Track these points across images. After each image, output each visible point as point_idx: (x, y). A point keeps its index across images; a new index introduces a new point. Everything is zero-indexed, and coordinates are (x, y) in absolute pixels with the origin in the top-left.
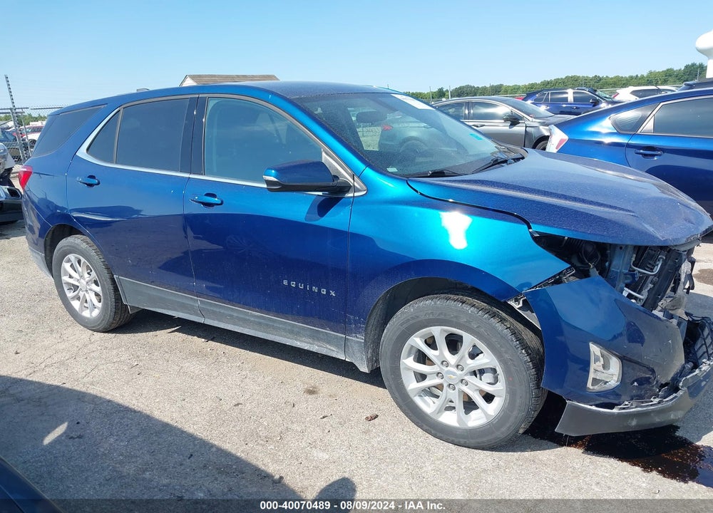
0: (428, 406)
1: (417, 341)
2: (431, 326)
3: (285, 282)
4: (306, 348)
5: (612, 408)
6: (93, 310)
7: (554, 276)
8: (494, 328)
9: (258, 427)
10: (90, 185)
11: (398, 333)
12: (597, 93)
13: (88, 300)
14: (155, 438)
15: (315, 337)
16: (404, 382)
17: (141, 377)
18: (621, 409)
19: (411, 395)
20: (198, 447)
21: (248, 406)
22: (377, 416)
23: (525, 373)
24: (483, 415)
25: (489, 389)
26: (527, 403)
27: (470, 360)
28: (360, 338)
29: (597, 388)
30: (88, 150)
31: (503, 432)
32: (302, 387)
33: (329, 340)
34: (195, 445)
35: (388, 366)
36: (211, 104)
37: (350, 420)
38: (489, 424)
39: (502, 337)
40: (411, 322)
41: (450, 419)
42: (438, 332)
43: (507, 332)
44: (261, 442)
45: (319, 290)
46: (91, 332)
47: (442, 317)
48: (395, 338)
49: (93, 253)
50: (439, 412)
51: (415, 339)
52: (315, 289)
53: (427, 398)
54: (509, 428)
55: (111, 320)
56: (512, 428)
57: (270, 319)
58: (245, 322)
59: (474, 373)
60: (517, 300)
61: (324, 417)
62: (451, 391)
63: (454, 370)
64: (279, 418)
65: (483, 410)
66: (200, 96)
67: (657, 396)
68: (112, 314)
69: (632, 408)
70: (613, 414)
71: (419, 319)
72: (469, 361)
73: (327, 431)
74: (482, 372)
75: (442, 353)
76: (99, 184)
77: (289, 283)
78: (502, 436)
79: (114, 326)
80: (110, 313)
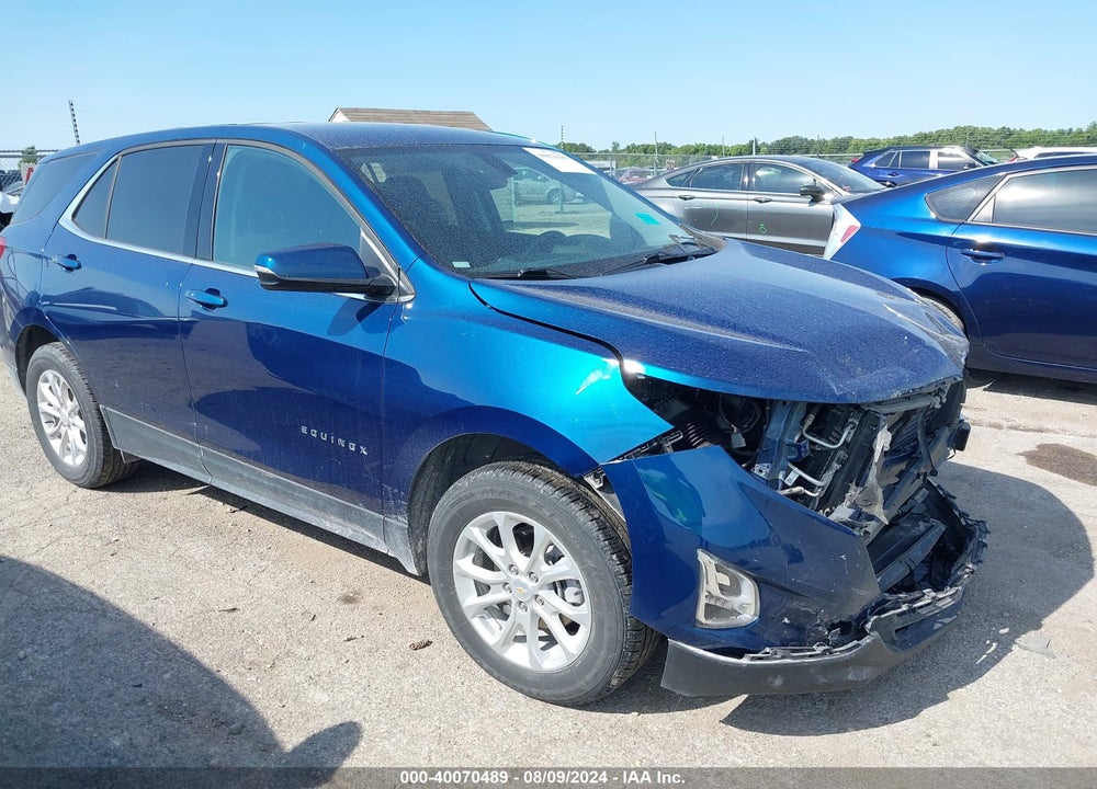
0: (490, 632)
1: (475, 532)
2: (492, 510)
3: (304, 430)
4: (337, 532)
5: (741, 657)
6: (77, 455)
7: (650, 443)
8: (573, 519)
9: (247, 647)
10: (69, 269)
11: (448, 519)
12: (978, 156)
13: (71, 440)
14: (90, 653)
15: (345, 514)
16: (458, 594)
17: (113, 559)
18: (753, 659)
19: (468, 615)
20: (147, 670)
21: (248, 614)
22: (428, 644)
23: (614, 592)
24: (562, 653)
25: (571, 613)
26: (620, 639)
27: (545, 564)
28: (402, 521)
29: (713, 623)
30: (74, 215)
31: (587, 683)
32: (339, 591)
33: (363, 522)
34: (143, 667)
35: (436, 567)
36: (231, 154)
37: (386, 646)
38: (571, 666)
39: (583, 533)
40: (465, 502)
41: (518, 655)
42: (504, 520)
43: (593, 526)
44: (243, 670)
45: (347, 445)
46: (74, 487)
47: (504, 497)
48: (444, 525)
49: (74, 370)
50: (505, 643)
51: (473, 529)
52: (341, 442)
53: (491, 621)
54: (595, 675)
55: (99, 471)
56: (600, 677)
57: (288, 485)
58: (257, 485)
59: (554, 586)
60: (596, 476)
61: (349, 640)
62: (522, 612)
63: (525, 580)
64: (284, 635)
65: (562, 646)
66: (218, 141)
67: (826, 642)
68: (101, 462)
69: (776, 659)
70: (738, 667)
71: (474, 499)
72: (545, 567)
73: (344, 660)
74: (564, 584)
75: (508, 554)
76: (79, 267)
77: (309, 431)
78: (588, 688)
79: (105, 480)
80: (97, 459)
